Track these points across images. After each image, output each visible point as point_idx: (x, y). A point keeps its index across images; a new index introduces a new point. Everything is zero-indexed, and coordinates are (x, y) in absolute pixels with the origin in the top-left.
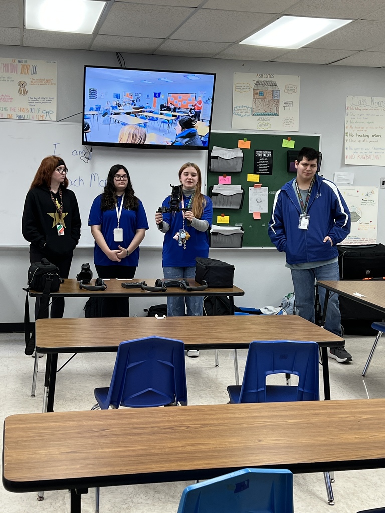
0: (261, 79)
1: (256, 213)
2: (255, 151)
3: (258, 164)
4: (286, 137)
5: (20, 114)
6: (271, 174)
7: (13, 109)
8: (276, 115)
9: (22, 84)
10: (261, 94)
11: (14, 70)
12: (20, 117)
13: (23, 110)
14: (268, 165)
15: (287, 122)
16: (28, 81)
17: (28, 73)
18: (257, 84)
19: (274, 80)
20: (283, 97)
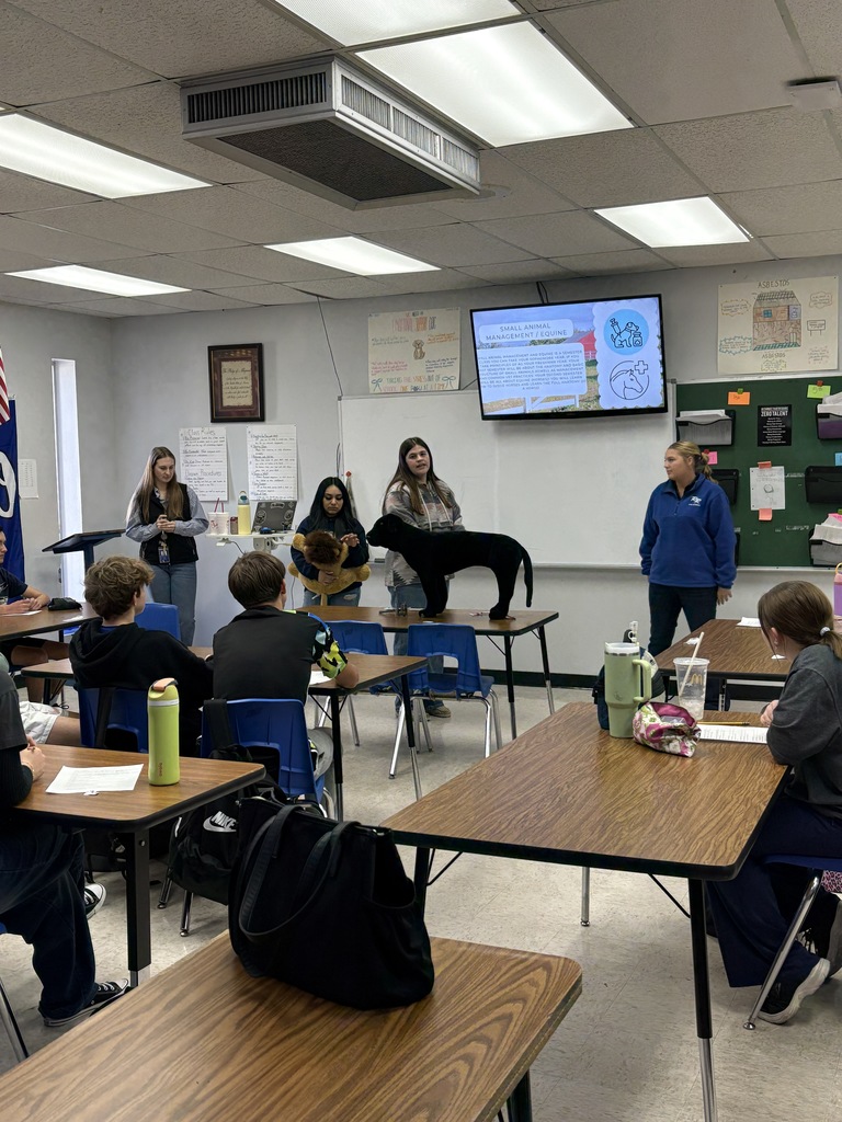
0: (767, 290)
1: (764, 510)
2: (760, 408)
3: (765, 429)
4: (814, 381)
5: (417, 384)
6: (789, 444)
7: (408, 380)
8: (796, 345)
9: (418, 345)
10: (768, 314)
11: (408, 328)
12: (416, 389)
13: (419, 379)
14: (783, 429)
15: (816, 356)
16: (425, 340)
17: (425, 328)
18: (761, 298)
19: (788, 288)
20: (807, 314)
